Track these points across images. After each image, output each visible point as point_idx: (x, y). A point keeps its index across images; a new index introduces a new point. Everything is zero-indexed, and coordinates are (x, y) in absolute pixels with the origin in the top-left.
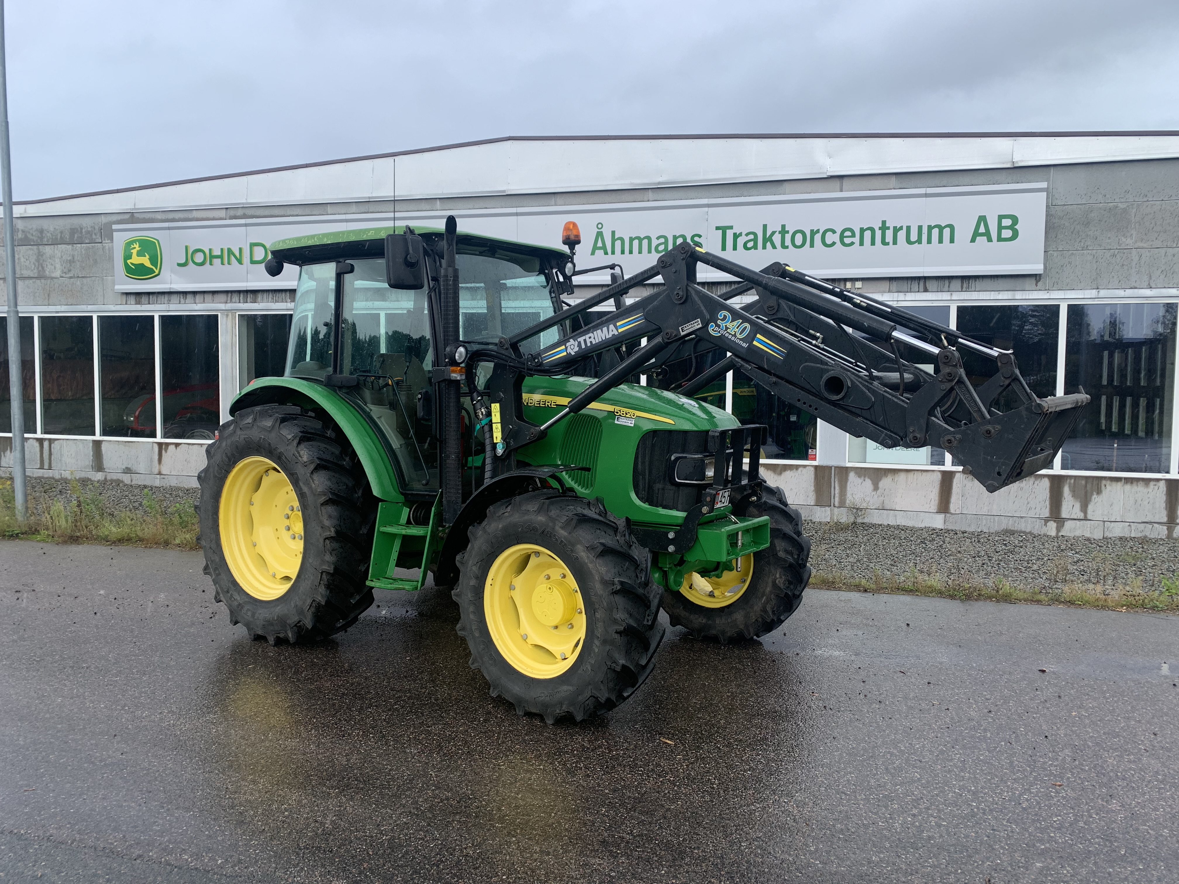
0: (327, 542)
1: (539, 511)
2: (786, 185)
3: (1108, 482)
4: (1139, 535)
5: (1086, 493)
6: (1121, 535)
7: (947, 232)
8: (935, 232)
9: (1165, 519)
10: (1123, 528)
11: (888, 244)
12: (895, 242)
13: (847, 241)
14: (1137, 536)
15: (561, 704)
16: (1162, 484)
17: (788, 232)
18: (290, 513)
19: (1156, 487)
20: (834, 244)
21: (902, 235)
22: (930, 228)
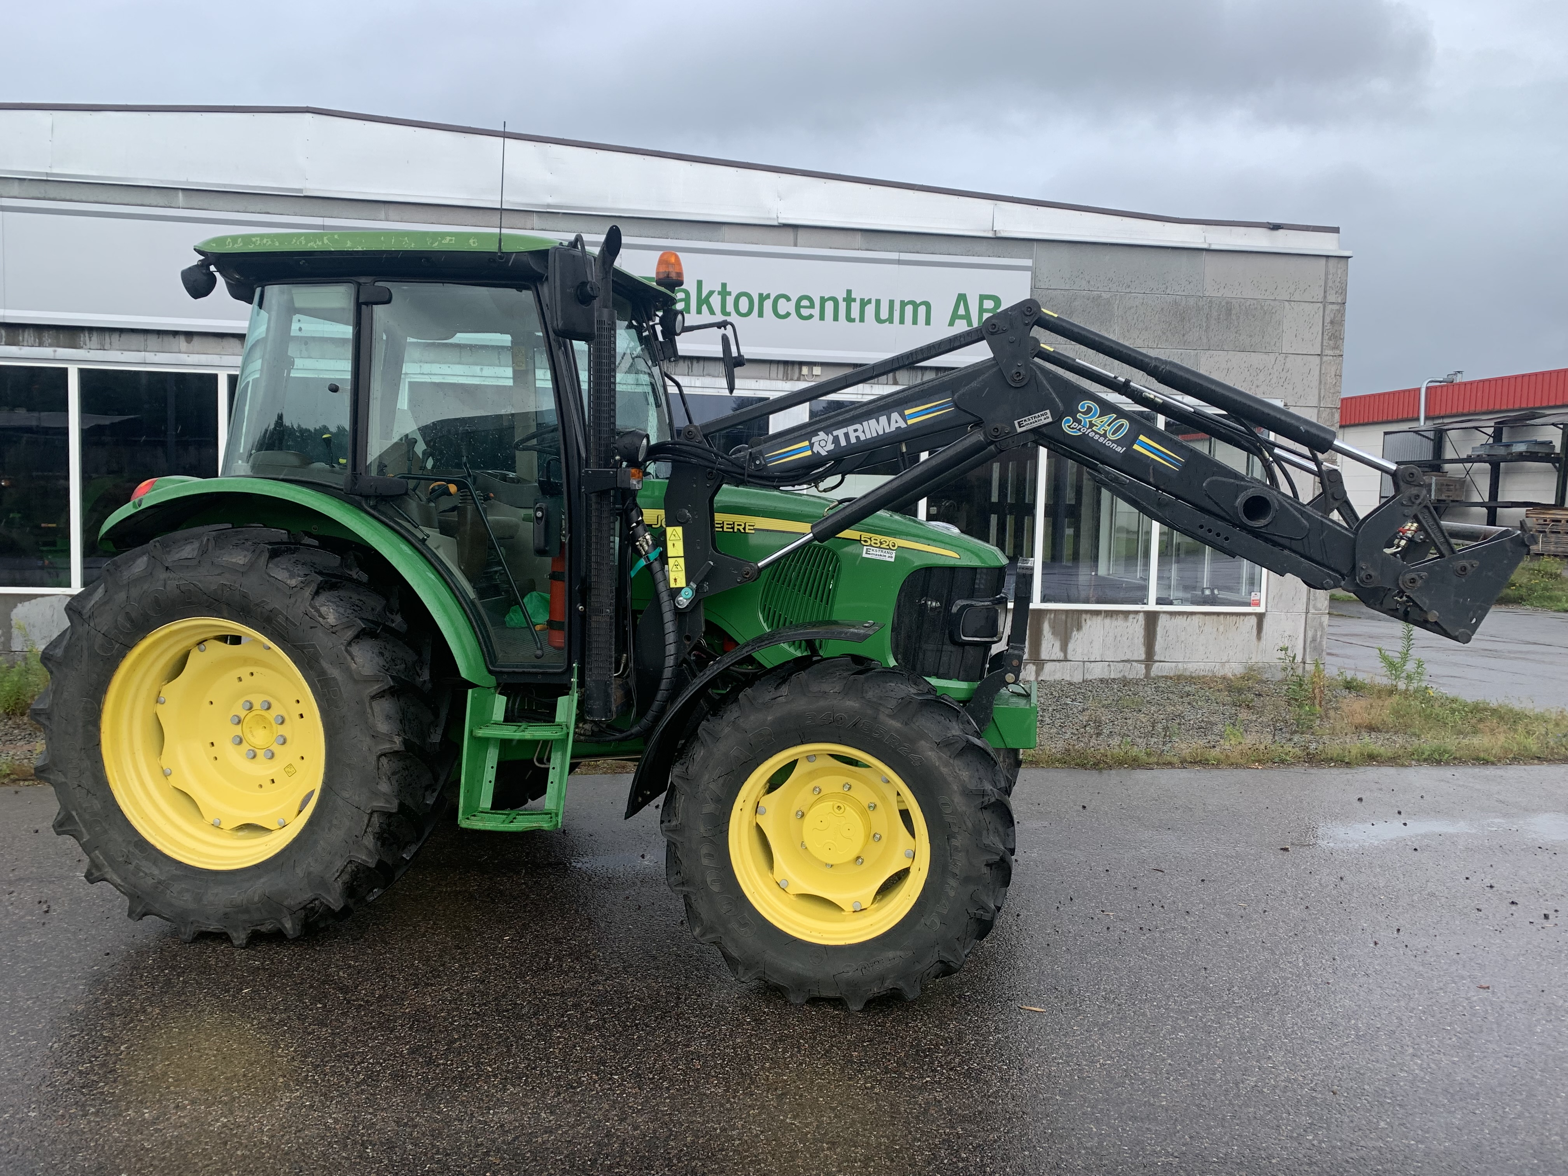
0: (384, 760)
1: (846, 692)
2: (725, 229)
3: (1089, 616)
4: (1119, 676)
5: (1066, 628)
6: (1101, 677)
7: (922, 310)
8: (909, 309)
9: (1143, 657)
10: (1103, 668)
11: (853, 320)
12: (862, 320)
13: (805, 312)
14: (1116, 677)
15: (882, 979)
16: (1141, 617)
17: (730, 294)
18: (242, 713)
19: (1135, 621)
20: (788, 315)
21: (870, 309)
22: (903, 304)
